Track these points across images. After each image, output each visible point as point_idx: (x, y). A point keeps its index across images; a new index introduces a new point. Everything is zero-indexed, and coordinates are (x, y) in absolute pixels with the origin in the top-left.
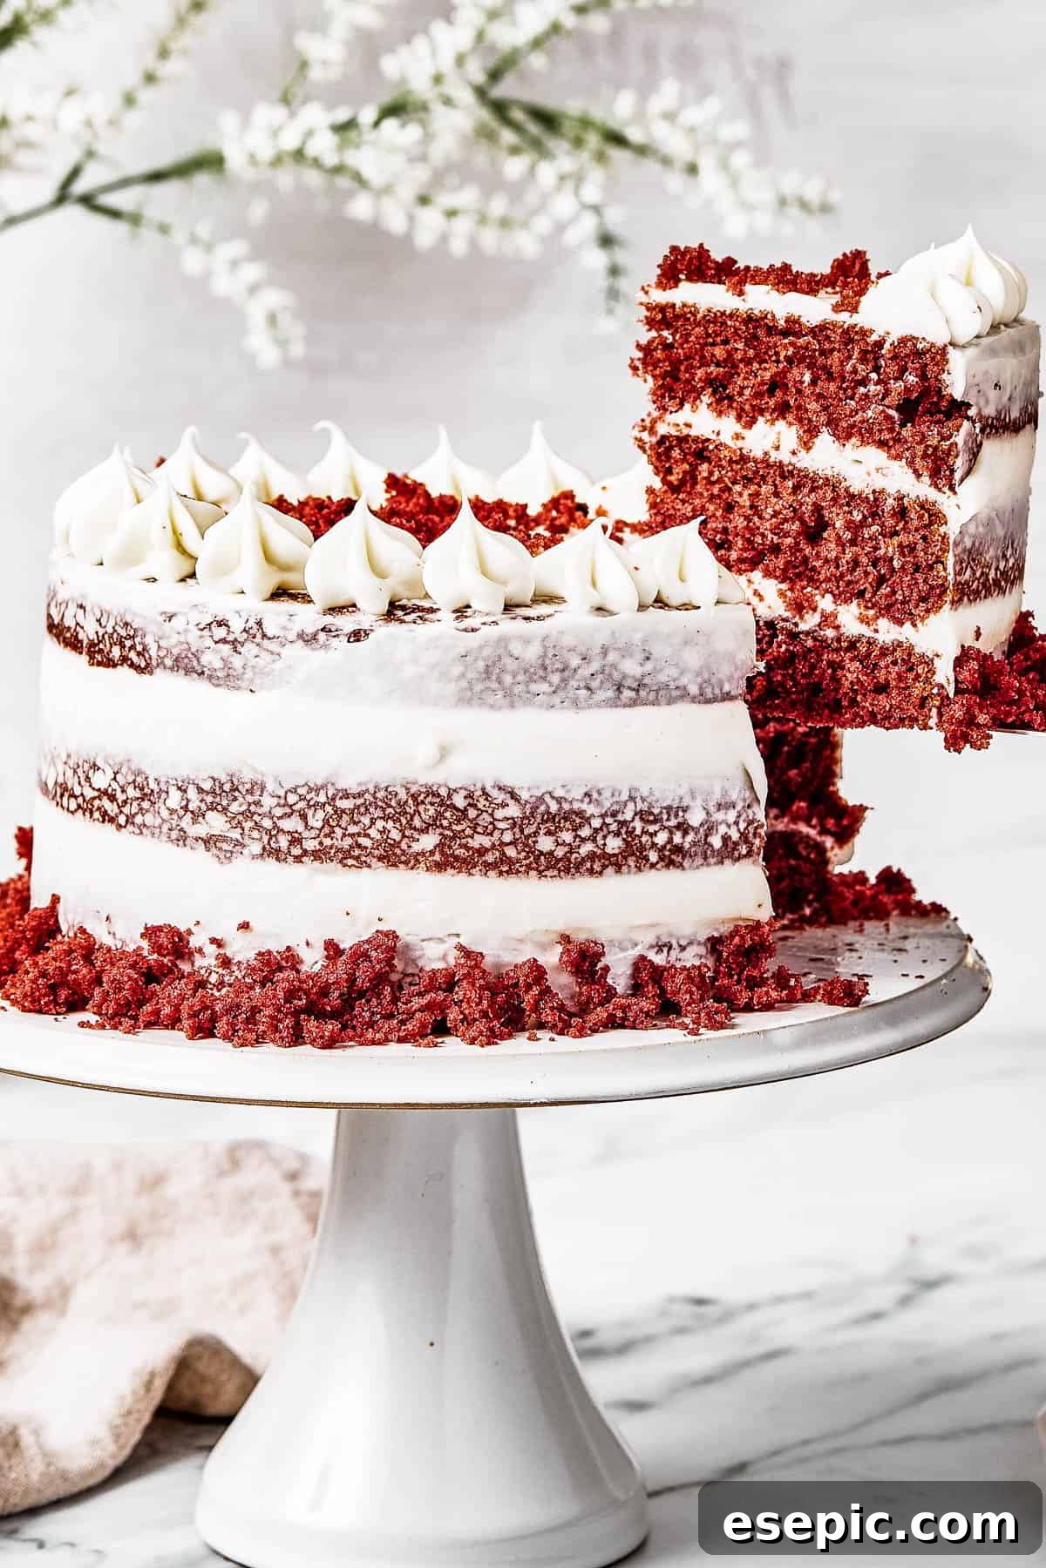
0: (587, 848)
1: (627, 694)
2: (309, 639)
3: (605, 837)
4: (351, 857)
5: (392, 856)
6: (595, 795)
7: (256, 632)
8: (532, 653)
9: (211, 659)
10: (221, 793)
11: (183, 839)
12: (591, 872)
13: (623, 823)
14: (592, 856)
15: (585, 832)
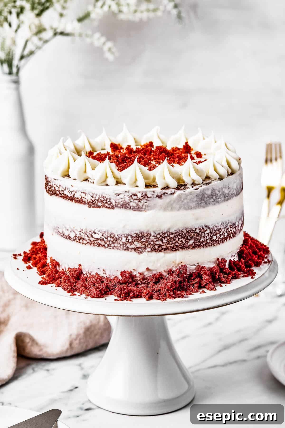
0: (222, 236)
1: (226, 198)
2: (159, 197)
3: (224, 233)
4: (174, 249)
5: (184, 247)
6: (223, 224)
7: (145, 196)
8: (209, 192)
9: (133, 204)
10: (138, 237)
11: (127, 249)
12: (222, 242)
13: (227, 229)
14: (223, 238)
15: (221, 233)
